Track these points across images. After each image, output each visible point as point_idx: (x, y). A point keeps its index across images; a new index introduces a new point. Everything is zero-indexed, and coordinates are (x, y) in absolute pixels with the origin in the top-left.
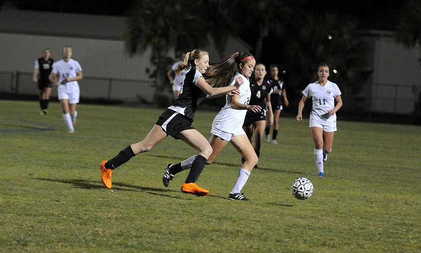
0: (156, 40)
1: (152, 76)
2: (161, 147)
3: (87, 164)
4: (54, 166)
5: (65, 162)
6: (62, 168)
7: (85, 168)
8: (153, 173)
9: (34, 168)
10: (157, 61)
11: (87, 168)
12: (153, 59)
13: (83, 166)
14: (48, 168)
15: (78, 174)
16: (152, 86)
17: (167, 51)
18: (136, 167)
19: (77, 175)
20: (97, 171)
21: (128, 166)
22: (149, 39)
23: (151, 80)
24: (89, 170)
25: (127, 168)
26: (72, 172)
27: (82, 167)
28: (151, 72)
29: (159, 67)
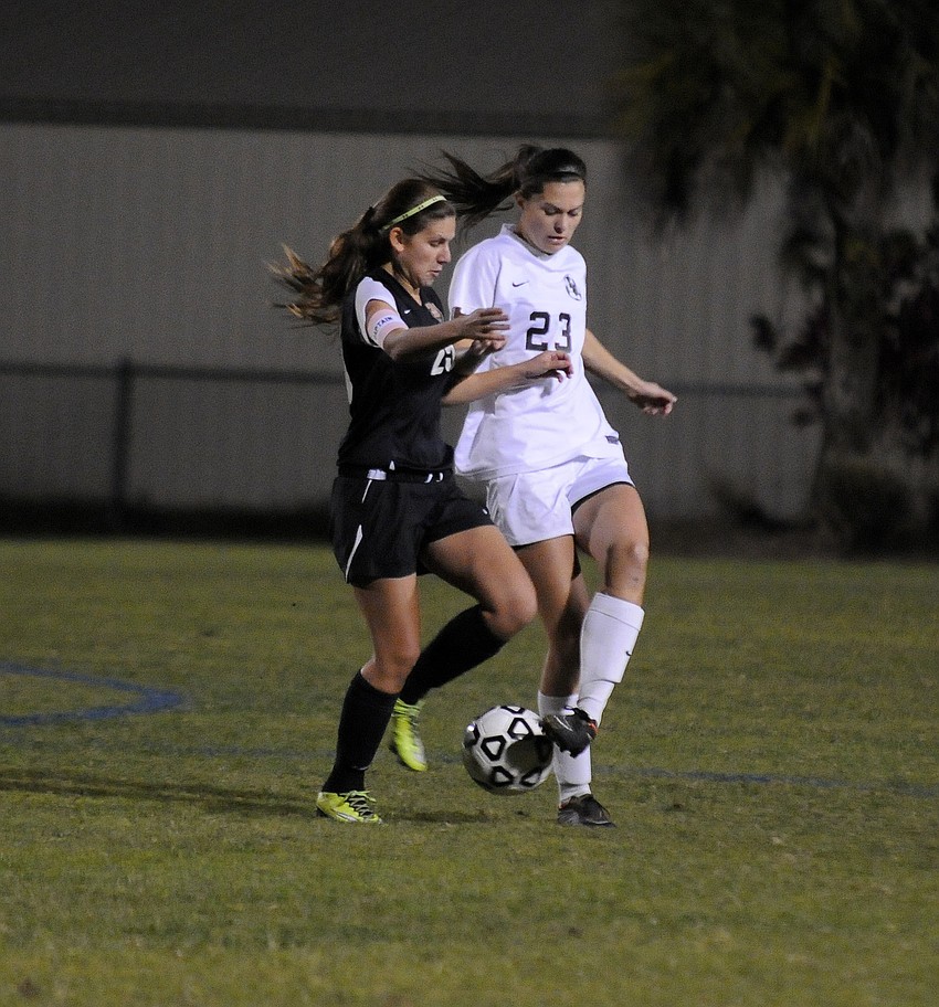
0: (812, 128)
1: (798, 356)
2: (845, 794)
3: (378, 910)
4: (175, 930)
5: (240, 907)
6: (226, 942)
7: (365, 934)
8: (791, 958)
9: (50, 946)
10: (822, 257)
11: (383, 936)
12: (796, 245)
13: (357, 922)
14: (139, 941)
15: (321, 971)
16: (801, 419)
17: (885, 191)
18: (689, 919)
19: (316, 981)
20: (440, 956)
21: (640, 917)
22: (767, 128)
23: (792, 379)
24: (397, 947)
25: (634, 928)
26: (285, 964)
27: (346, 934)
28: (790, 334)
29: (836, 295)
